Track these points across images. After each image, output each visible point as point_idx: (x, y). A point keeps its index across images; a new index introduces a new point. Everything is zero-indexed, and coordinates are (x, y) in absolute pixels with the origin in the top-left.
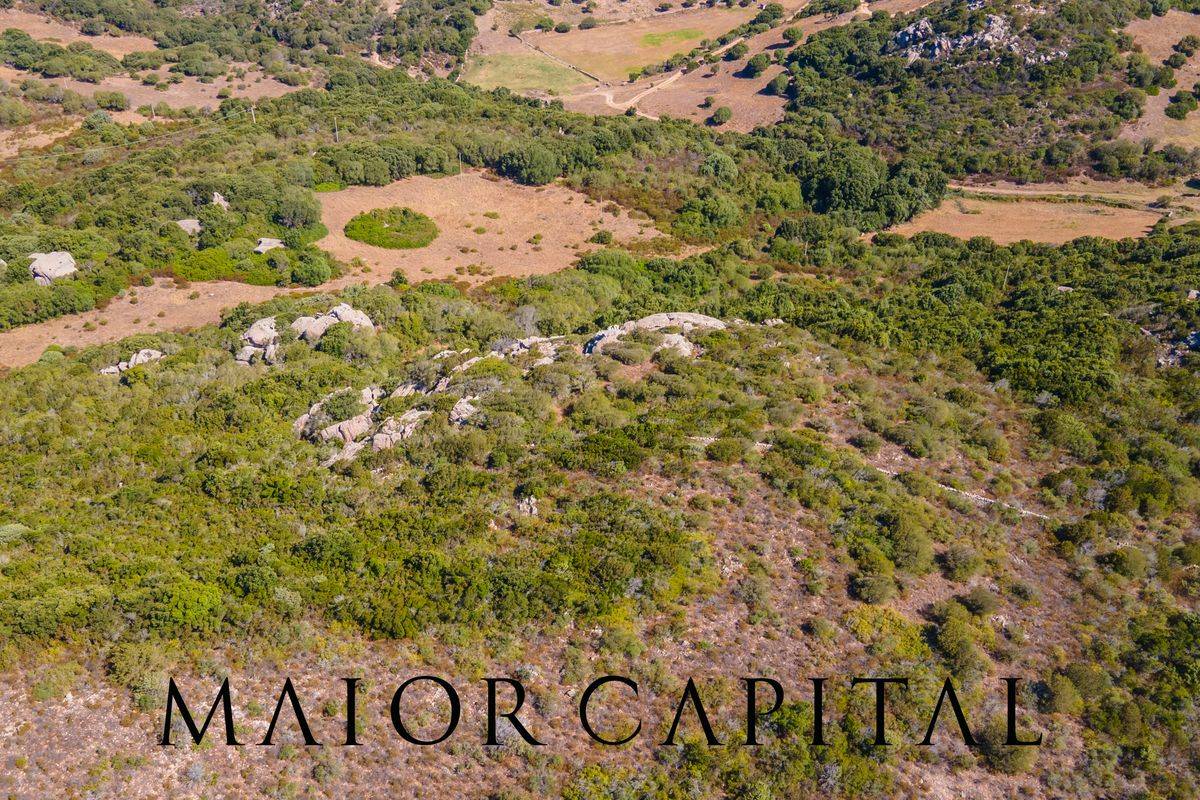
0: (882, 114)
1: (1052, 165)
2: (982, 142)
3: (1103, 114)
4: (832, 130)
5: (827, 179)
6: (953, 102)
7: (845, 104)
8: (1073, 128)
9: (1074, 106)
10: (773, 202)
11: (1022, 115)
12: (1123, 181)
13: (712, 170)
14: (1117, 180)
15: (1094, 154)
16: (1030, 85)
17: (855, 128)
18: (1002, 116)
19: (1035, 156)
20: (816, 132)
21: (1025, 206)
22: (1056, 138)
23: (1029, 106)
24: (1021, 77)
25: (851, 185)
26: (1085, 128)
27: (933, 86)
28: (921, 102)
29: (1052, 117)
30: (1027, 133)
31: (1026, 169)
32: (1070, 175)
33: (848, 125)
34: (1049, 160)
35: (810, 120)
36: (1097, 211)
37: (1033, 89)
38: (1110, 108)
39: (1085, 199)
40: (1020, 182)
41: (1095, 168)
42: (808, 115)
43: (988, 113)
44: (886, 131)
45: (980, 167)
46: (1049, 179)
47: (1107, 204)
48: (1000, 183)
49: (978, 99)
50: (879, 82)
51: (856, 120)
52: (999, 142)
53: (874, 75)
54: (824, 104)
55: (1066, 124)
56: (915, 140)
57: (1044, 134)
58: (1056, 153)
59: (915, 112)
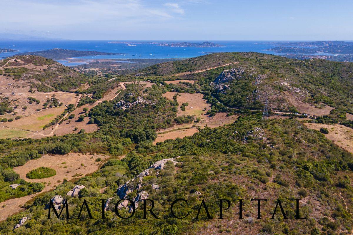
0: (125, 122)
1: (169, 124)
2: (152, 123)
3: (172, 113)
4: (115, 128)
6: (140, 116)
7: (114, 121)
8: (168, 116)
9: (166, 111)
11: (157, 115)
12: (183, 124)
14: (182, 124)
15: (175, 120)
16: (154, 109)
18: (153, 116)
19: (165, 123)
20: (111, 129)
21: (169, 133)
22: (166, 118)
23: (157, 113)
24: (151, 108)
26: (170, 116)
27: (133, 113)
28: (132, 117)
29: (163, 114)
30: (160, 119)
31: (165, 126)
32: (173, 125)
33: (118, 126)
34: (168, 123)
36: (184, 131)
37: (155, 110)
38: (172, 111)
39: (179, 129)
40: (165, 129)
41: (177, 122)
43: (149, 116)
44: (128, 125)
45: (155, 128)
46: (170, 127)
47: (184, 129)
48: (161, 130)
49: (145, 114)
50: (119, 115)
51: (119, 124)
52: (155, 122)
53: (117, 114)
54: (109, 123)
55: (166, 115)
56: (137, 125)
57: (164, 118)
58: (169, 121)
59: (132, 119)
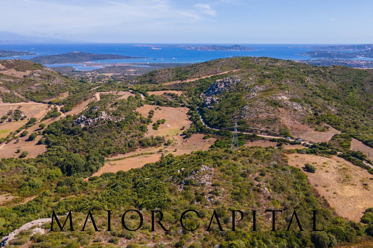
0: (78, 143)
1: (131, 147)
2: (110, 145)
3: (139, 132)
4: (64, 151)
5: (68, 165)
6: (98, 136)
7: (66, 143)
8: (133, 137)
9: (131, 131)
10: (52, 176)
11: (118, 136)
12: (149, 147)
13: (28, 171)
14: (148, 148)
15: (140, 142)
16: (118, 128)
17: (71, 149)
18: (113, 137)
19: (125, 146)
20: (59, 152)
21: (127, 159)
22: (129, 140)
23: (119, 133)
24: (115, 126)
25: (77, 165)
26: (136, 136)
27: (91, 132)
28: (89, 138)
29: (126, 135)
30: (121, 140)
31: (124, 150)
32: (136, 149)
33: (69, 148)
34: (129, 146)
35: (56, 149)
36: (146, 157)
37: (119, 129)
38: (140, 130)
39: (142, 154)
40: (124, 154)
41: (142, 145)
42: (55, 148)
43: (109, 137)
44: (81, 148)
45: (112, 152)
46: (131, 151)
47: (147, 154)
48: (119, 155)
49: (105, 134)
50: (75, 134)
51: (71, 146)
52: (114, 144)
53: (72, 133)
54: (59, 144)
55: (130, 136)
56: (91, 148)
57: (126, 140)
58: (131, 144)
59: (88, 141)
